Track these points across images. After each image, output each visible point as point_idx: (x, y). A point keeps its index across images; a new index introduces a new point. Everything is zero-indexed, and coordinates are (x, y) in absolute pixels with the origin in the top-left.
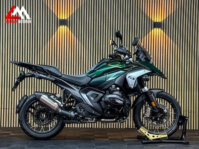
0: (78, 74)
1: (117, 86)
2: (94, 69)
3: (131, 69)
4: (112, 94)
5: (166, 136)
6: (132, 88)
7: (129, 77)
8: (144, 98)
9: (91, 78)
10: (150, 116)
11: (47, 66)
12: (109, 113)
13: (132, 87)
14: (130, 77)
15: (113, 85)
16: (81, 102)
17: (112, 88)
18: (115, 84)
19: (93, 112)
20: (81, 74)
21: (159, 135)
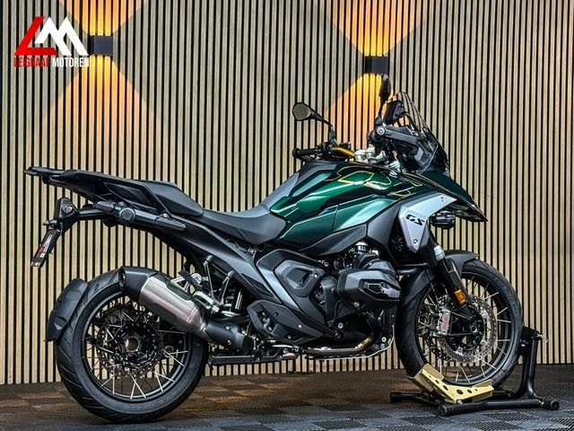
0: (239, 210)
1: (371, 243)
2: (291, 194)
3: (406, 193)
4: (366, 269)
5: (490, 388)
6: (417, 249)
7: (408, 217)
8: (431, 279)
9: (284, 222)
10: (448, 332)
11: (154, 183)
12: (341, 326)
13: (416, 246)
14: (411, 218)
15: (360, 241)
16: (262, 295)
17: (357, 250)
18: (366, 239)
19: (300, 326)
20: (246, 209)
21: (471, 386)
